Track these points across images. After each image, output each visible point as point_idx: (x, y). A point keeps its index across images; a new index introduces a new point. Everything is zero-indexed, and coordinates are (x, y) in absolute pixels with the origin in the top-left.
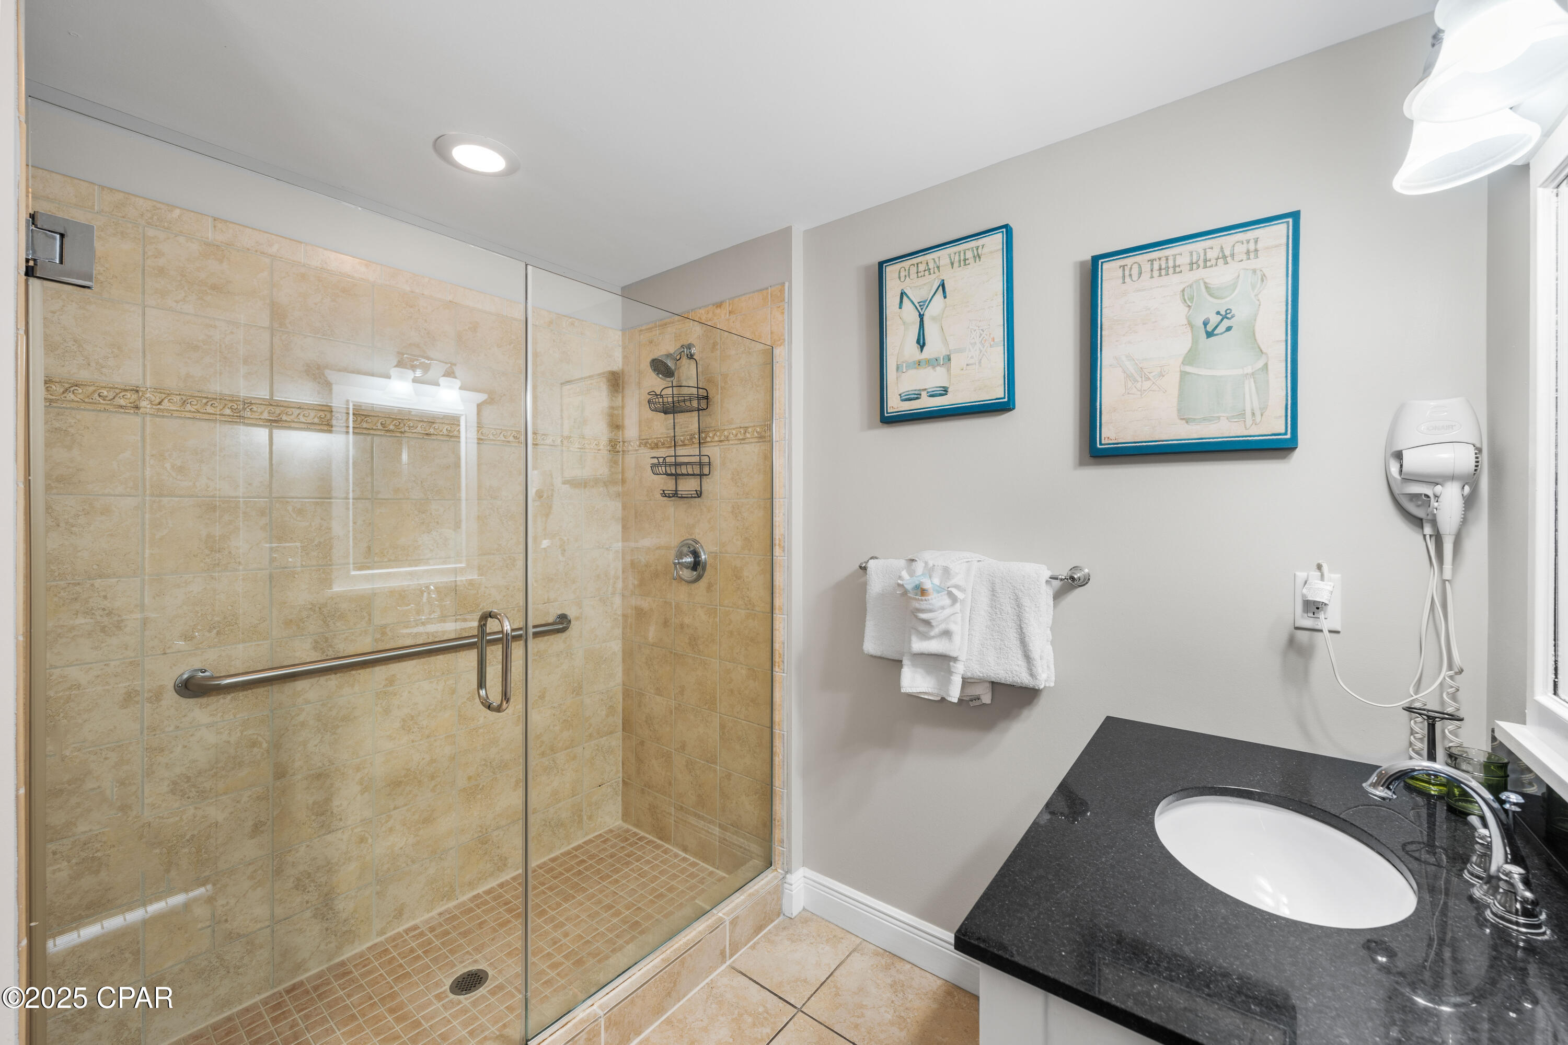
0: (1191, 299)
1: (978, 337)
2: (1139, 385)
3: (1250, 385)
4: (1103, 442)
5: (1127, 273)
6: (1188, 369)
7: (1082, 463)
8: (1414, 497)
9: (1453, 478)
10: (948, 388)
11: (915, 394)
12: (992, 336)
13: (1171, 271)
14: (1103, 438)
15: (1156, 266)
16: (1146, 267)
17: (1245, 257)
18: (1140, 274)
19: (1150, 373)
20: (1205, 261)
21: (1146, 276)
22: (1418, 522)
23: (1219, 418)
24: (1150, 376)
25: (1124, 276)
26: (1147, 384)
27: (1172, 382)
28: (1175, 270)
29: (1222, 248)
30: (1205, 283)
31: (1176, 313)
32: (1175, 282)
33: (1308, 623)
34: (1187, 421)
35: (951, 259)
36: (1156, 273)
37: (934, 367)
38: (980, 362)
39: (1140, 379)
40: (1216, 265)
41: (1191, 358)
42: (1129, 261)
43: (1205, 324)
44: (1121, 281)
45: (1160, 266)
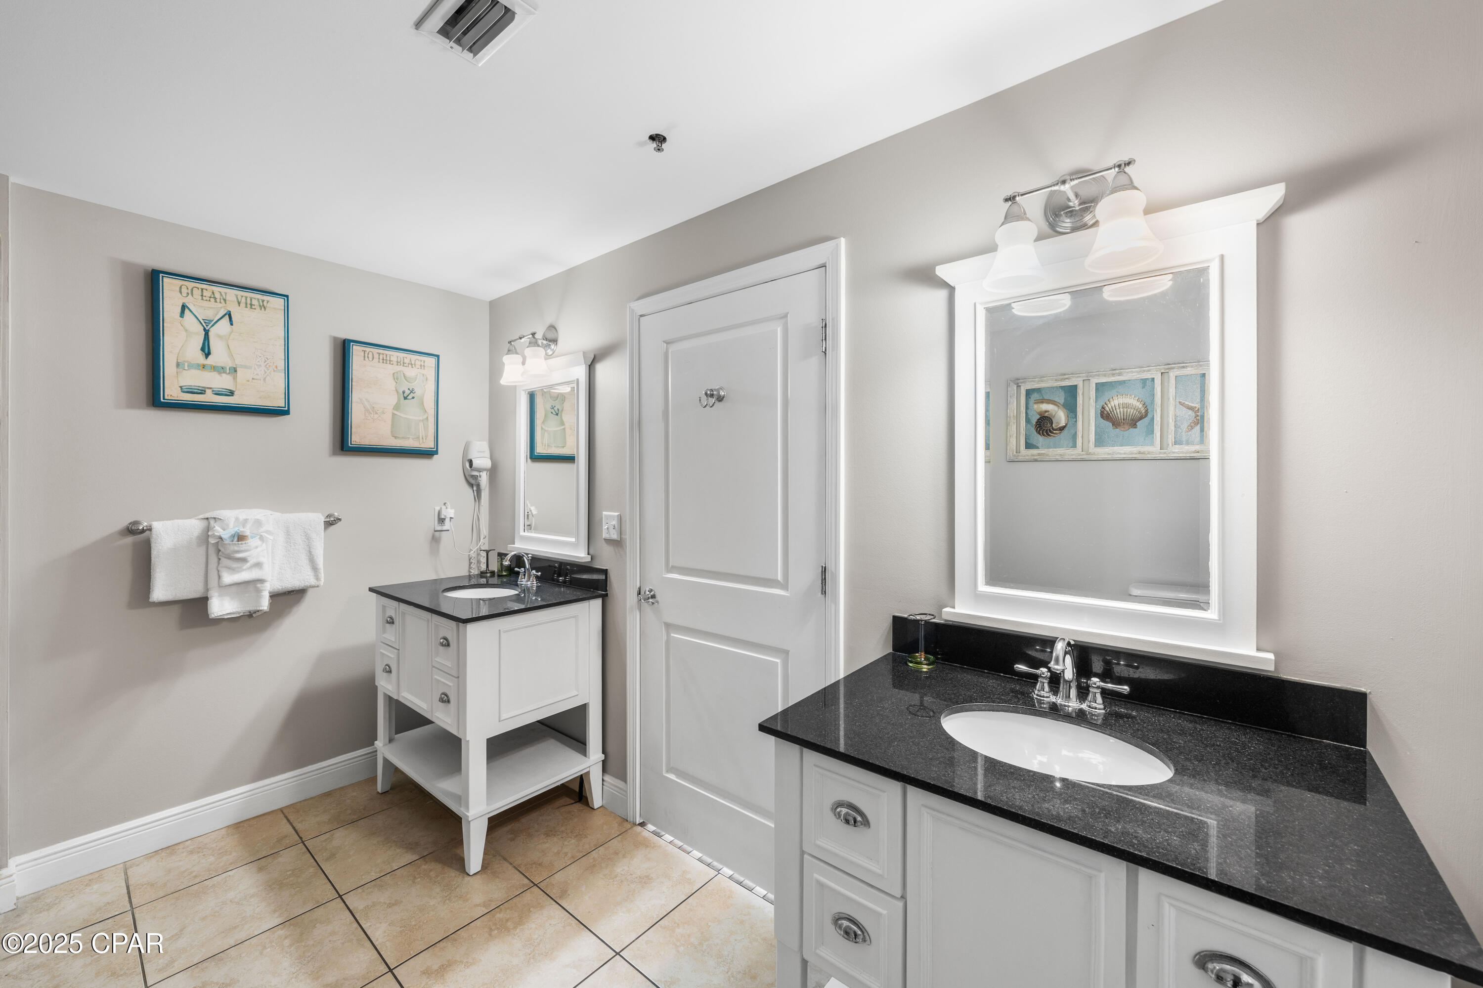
0: (397, 379)
1: (263, 362)
2: (372, 416)
3: (421, 425)
4: (352, 443)
5: (366, 355)
6: (396, 412)
7: (334, 453)
8: (472, 476)
9: (485, 470)
10: (234, 391)
11: (198, 390)
12: (275, 365)
13: (388, 362)
14: (352, 441)
15: (381, 357)
16: (376, 356)
17: (420, 367)
18: (373, 358)
19: (378, 410)
20: (404, 363)
21: (376, 360)
22: (471, 485)
23: (409, 438)
24: (378, 412)
25: (364, 356)
26: (376, 416)
27: (388, 416)
28: (390, 363)
29: (410, 360)
30: (404, 374)
31: (390, 384)
32: (391, 369)
33: (439, 528)
34: (396, 437)
35: (237, 299)
36: (381, 361)
37: (220, 373)
38: (265, 379)
39: (372, 412)
40: (408, 367)
41: (397, 407)
42: (368, 350)
43: (404, 392)
44: (363, 359)
45: (383, 358)
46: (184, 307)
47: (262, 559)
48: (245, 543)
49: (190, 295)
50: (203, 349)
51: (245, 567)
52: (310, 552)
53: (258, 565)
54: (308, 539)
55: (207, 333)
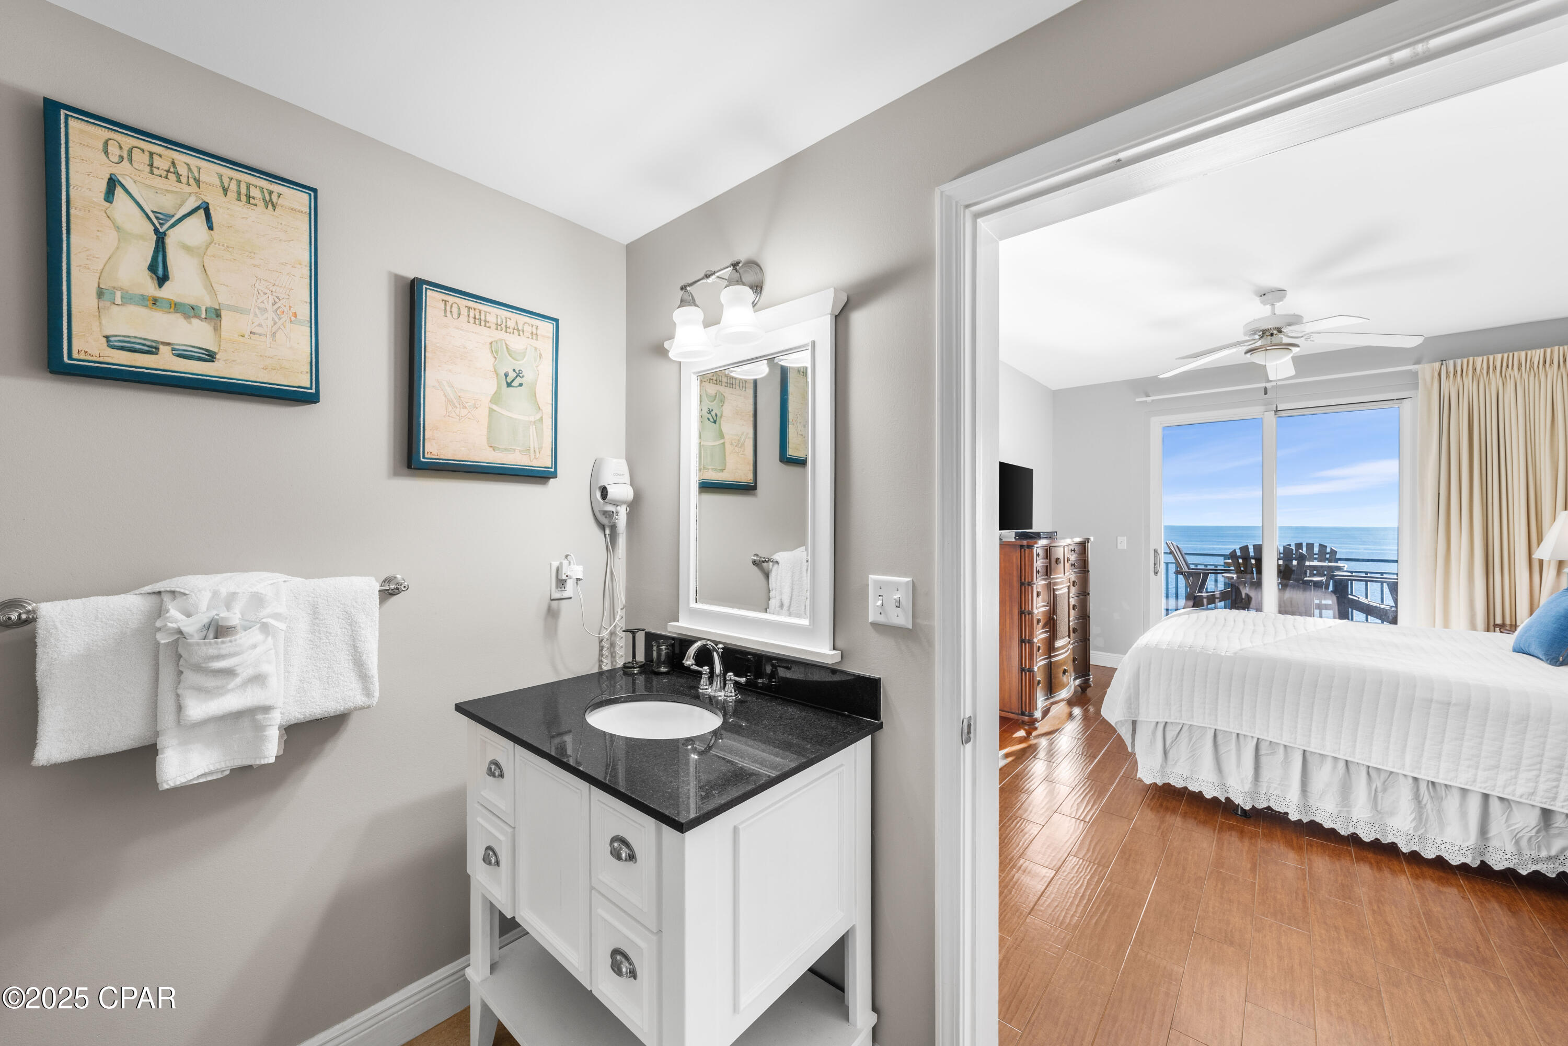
0: (497, 352)
1: (271, 304)
2: (457, 411)
3: (532, 430)
4: (426, 456)
5: (448, 308)
6: (494, 407)
7: (396, 473)
8: (605, 513)
9: (623, 502)
10: (215, 353)
11: (144, 345)
12: (293, 310)
13: (483, 323)
14: (426, 453)
15: (472, 315)
16: (464, 311)
17: (530, 336)
18: (459, 314)
19: (467, 403)
20: (506, 327)
21: (464, 318)
22: (602, 527)
23: (515, 450)
24: (467, 405)
25: (445, 310)
26: (464, 412)
27: (483, 414)
28: (485, 324)
29: (517, 323)
30: (506, 344)
31: (485, 360)
32: (487, 335)
33: (557, 595)
34: (494, 449)
35: (222, 182)
36: (472, 320)
37: (187, 317)
38: (274, 335)
39: (458, 406)
40: (513, 333)
41: (496, 398)
42: (451, 299)
43: (506, 375)
44: (443, 313)
45: (475, 315)
46: (112, 184)
47: (266, 668)
48: (231, 641)
49: (126, 161)
50: (152, 268)
51: (231, 685)
52: (355, 647)
53: (258, 679)
54: (351, 625)
55: (161, 240)
